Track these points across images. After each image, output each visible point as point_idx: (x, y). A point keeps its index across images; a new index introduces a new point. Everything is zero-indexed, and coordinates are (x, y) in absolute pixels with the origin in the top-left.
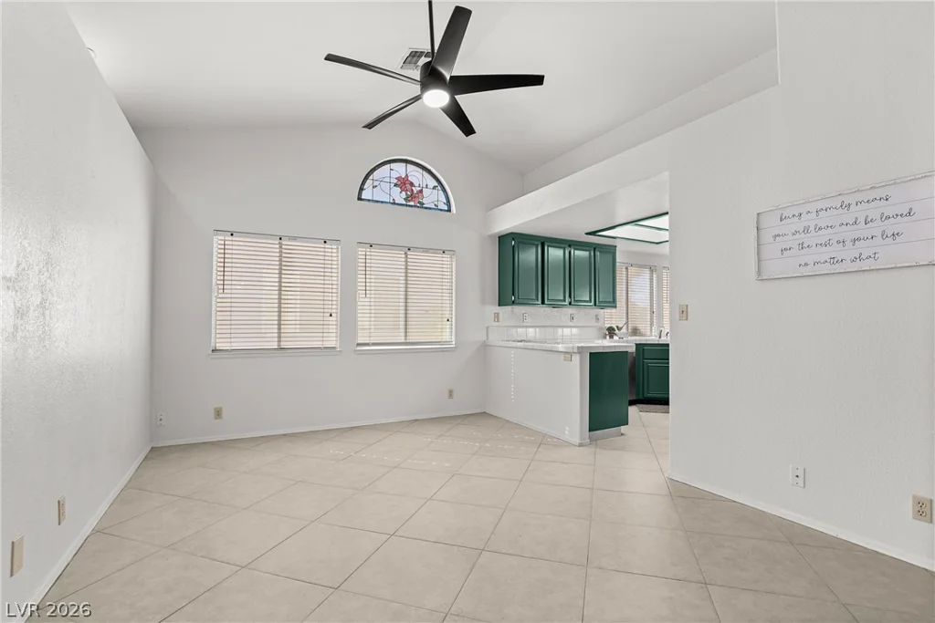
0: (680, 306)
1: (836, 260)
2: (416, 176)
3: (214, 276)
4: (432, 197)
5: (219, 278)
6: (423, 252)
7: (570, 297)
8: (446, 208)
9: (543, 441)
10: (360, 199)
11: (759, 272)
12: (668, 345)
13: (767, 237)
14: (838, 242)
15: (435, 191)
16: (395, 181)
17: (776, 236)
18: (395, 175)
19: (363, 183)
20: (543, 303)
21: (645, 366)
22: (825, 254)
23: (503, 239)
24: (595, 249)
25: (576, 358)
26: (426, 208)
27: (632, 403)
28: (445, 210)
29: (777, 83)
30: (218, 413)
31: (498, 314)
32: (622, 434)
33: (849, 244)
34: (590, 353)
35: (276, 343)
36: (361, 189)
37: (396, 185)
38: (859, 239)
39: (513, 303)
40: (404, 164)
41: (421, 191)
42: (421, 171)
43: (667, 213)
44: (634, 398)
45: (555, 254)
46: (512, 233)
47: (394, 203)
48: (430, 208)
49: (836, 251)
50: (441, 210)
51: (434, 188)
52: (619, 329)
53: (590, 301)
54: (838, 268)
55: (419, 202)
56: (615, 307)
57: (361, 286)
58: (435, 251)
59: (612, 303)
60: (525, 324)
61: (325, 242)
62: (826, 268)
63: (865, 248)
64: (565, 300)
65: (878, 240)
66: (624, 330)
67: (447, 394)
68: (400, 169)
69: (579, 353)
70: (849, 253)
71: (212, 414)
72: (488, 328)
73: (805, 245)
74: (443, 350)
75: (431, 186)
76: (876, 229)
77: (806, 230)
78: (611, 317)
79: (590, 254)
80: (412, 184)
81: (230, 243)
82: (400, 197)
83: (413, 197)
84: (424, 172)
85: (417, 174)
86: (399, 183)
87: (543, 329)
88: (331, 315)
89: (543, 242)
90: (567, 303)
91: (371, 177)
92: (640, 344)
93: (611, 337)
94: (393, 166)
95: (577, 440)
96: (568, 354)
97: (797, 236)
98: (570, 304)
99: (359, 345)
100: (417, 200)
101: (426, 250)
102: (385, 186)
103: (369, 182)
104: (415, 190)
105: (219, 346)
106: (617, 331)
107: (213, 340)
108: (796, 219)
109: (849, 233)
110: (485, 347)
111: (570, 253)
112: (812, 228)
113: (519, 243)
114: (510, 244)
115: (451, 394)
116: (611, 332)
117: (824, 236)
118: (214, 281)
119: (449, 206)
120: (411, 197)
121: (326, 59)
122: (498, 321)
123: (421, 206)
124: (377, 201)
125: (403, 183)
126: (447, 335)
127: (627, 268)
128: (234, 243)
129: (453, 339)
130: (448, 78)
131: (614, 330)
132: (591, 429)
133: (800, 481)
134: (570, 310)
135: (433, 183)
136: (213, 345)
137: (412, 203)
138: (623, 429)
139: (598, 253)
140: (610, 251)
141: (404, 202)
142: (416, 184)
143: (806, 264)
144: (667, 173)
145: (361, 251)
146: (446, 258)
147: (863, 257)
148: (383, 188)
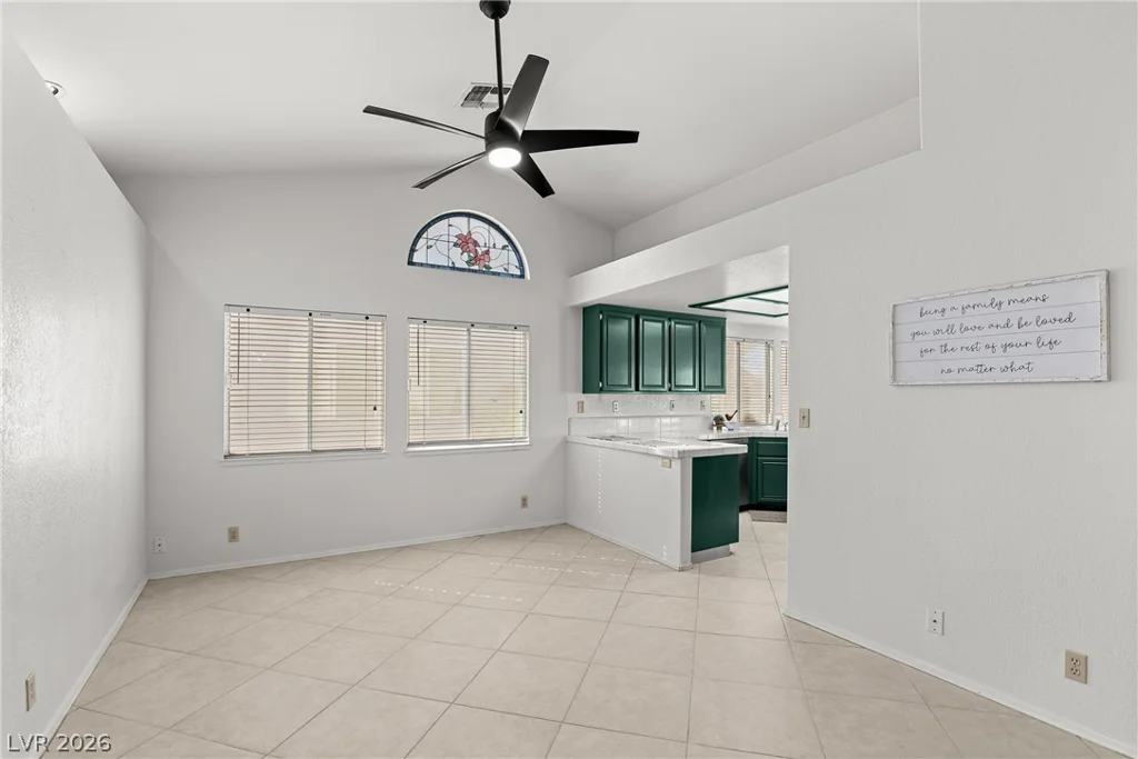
0: (801, 410)
1: (983, 368)
2: (481, 232)
3: (226, 363)
4: (501, 260)
5: (232, 365)
6: (490, 328)
7: (670, 381)
8: (519, 273)
9: (637, 563)
10: (411, 263)
11: (894, 377)
12: (786, 439)
13: (904, 334)
14: (987, 347)
15: (505, 252)
16: (455, 240)
17: (914, 334)
18: (454, 231)
19: (415, 243)
20: (637, 389)
21: (760, 465)
22: (972, 360)
23: (590, 312)
24: (700, 322)
25: (677, 465)
26: (494, 273)
27: (743, 509)
28: (517, 276)
29: (919, 149)
30: (233, 535)
31: (583, 402)
32: (731, 553)
33: (999, 350)
34: (694, 459)
35: (306, 445)
36: (413, 250)
37: (456, 245)
38: (1011, 345)
39: (601, 390)
40: (466, 219)
41: (487, 252)
42: (486, 226)
43: (787, 287)
44: (746, 502)
45: (652, 328)
46: (600, 305)
47: (453, 268)
48: (499, 274)
49: (983, 357)
50: (512, 275)
51: (504, 247)
52: (729, 418)
53: (694, 386)
54: (987, 378)
55: (485, 266)
56: (724, 392)
57: (412, 371)
58: (504, 326)
59: (720, 388)
60: (615, 415)
61: (367, 318)
62: (974, 377)
63: (1018, 357)
64: (663, 386)
65: (1033, 348)
66: (734, 419)
67: (519, 502)
68: (461, 225)
69: (680, 458)
70: (999, 360)
71: (226, 535)
72: (570, 420)
73: (949, 348)
74: (514, 449)
75: (499, 245)
76: (1031, 334)
77: (950, 329)
78: (719, 404)
79: (694, 328)
80: (476, 244)
81: (246, 320)
82: (460, 260)
83: (478, 262)
84: (491, 229)
85: (481, 230)
86: (460, 242)
87: (637, 420)
88: (375, 409)
89: (638, 315)
90: (666, 388)
91: (424, 236)
92: (753, 438)
93: (719, 428)
94: (453, 220)
95: (677, 565)
96: (667, 459)
97: (940, 336)
98: (670, 390)
99: (410, 444)
100: (482, 263)
101: (494, 326)
102: (443, 246)
103: (422, 242)
104: (480, 251)
105: (233, 450)
106: (726, 421)
107: (226, 444)
108: (939, 316)
109: (1001, 337)
110: (566, 443)
111: (670, 327)
112: (957, 328)
113: (609, 316)
114: (597, 318)
115: (524, 502)
116: (719, 422)
117: (969, 339)
118: (226, 370)
119: (523, 271)
120: (475, 259)
121: (365, 111)
122: (583, 411)
123: (487, 271)
124: (433, 266)
125: (465, 242)
126: (520, 430)
127: (738, 344)
128: (251, 320)
129: (527, 435)
130: (520, 133)
131: (722, 419)
132: (694, 549)
133: (938, 627)
134: (670, 397)
135: (502, 241)
136: (225, 449)
137: (476, 267)
138: (732, 546)
139: (703, 327)
140: (718, 324)
141: (466, 266)
142: (482, 244)
143: (949, 371)
144: (787, 247)
145: (413, 327)
146: (519, 334)
147: (1016, 366)
148: (440, 248)
